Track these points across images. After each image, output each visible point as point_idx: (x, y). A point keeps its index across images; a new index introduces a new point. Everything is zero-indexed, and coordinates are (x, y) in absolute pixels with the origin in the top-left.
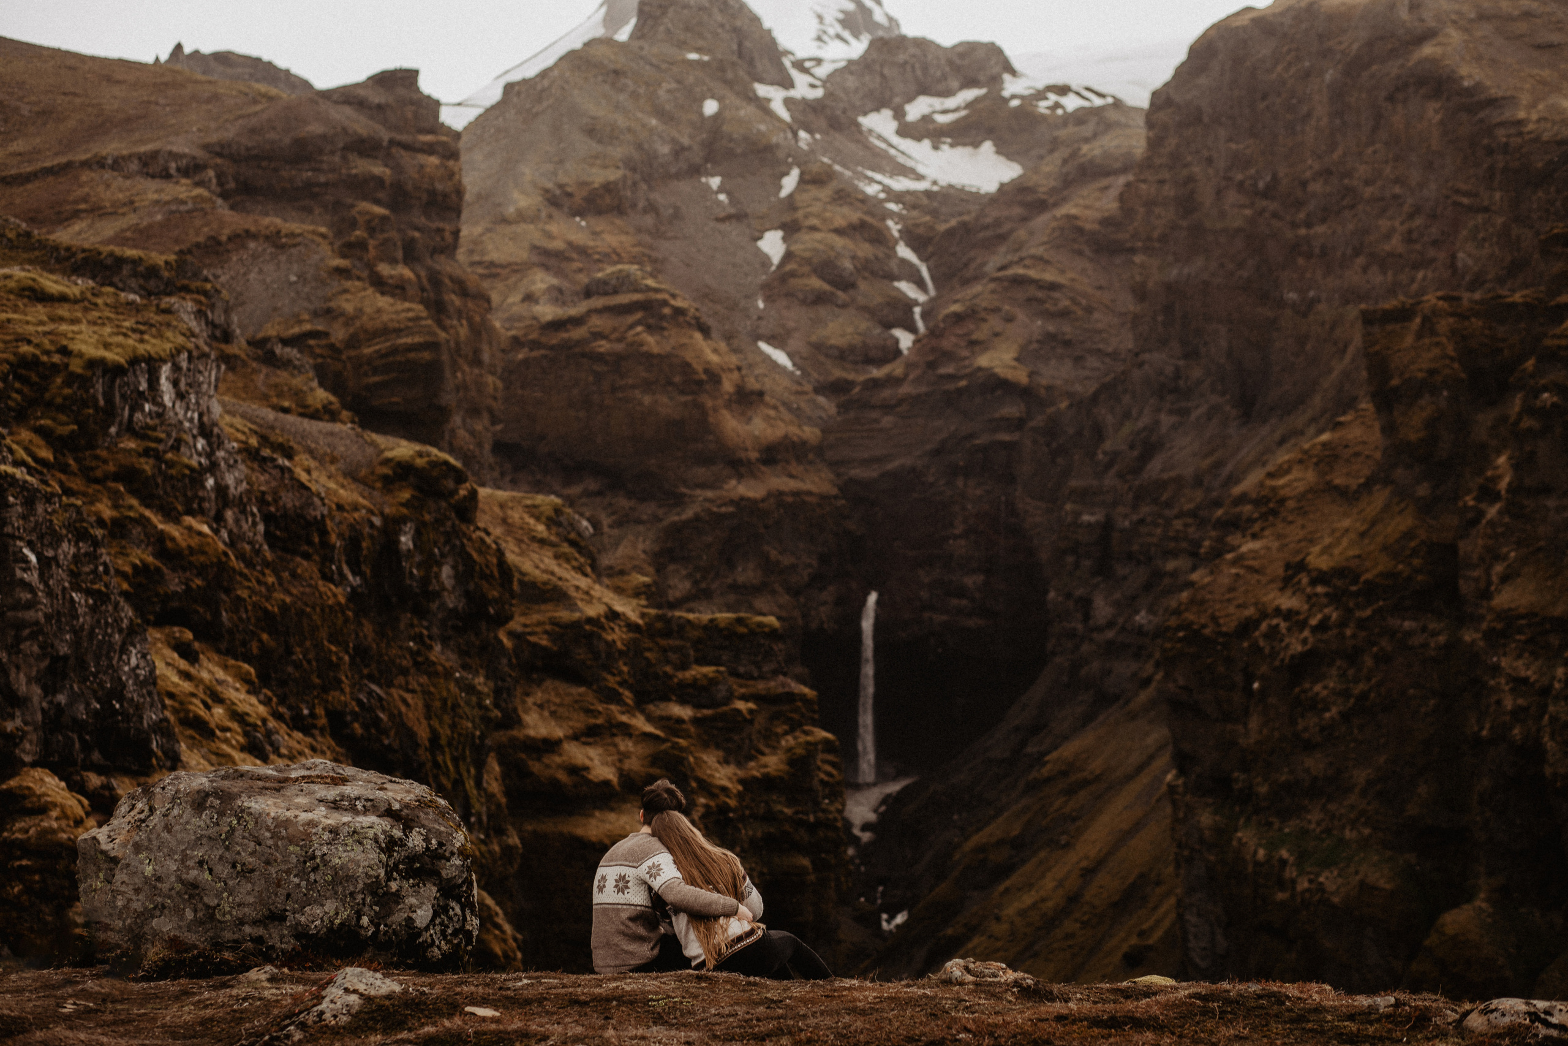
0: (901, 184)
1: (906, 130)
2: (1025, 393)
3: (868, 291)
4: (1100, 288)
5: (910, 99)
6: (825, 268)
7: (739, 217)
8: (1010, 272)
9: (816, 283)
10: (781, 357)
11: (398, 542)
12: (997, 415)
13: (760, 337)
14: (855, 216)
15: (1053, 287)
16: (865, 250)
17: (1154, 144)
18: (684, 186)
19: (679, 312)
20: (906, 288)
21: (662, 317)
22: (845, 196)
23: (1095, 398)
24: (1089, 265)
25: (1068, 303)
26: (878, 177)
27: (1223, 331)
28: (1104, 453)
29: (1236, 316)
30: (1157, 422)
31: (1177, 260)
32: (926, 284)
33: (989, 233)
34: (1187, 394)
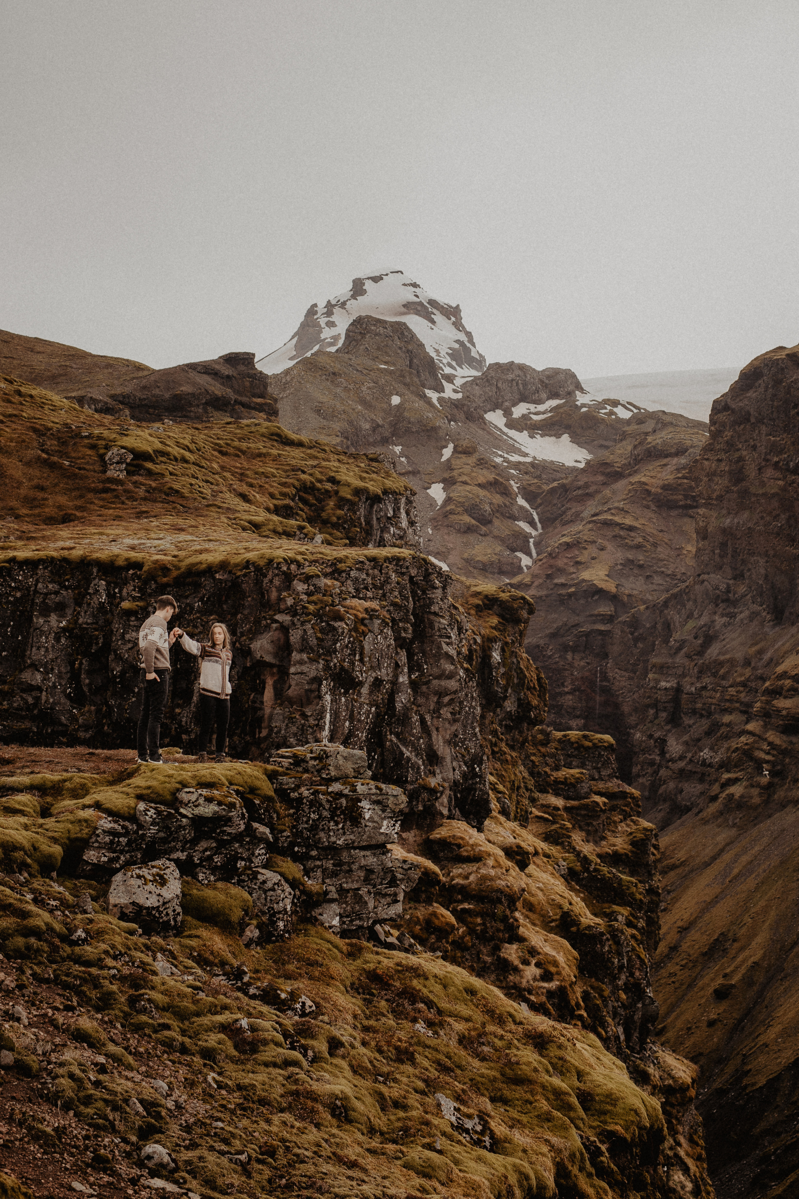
0: (515, 458)
1: (512, 424)
2: (614, 598)
3: (500, 526)
4: (661, 531)
5: (515, 404)
6: (472, 509)
7: (414, 473)
8: (600, 517)
9: (467, 519)
10: (444, 566)
12: (596, 612)
14: (491, 477)
15: (631, 528)
16: (498, 499)
17: (716, 436)
20: (525, 526)
22: (485, 463)
23: (666, 604)
24: (653, 516)
25: (641, 540)
26: (500, 453)
27: (762, 562)
28: (675, 640)
29: (771, 552)
30: (713, 621)
31: (729, 513)
32: (536, 523)
33: (580, 492)
34: (734, 603)
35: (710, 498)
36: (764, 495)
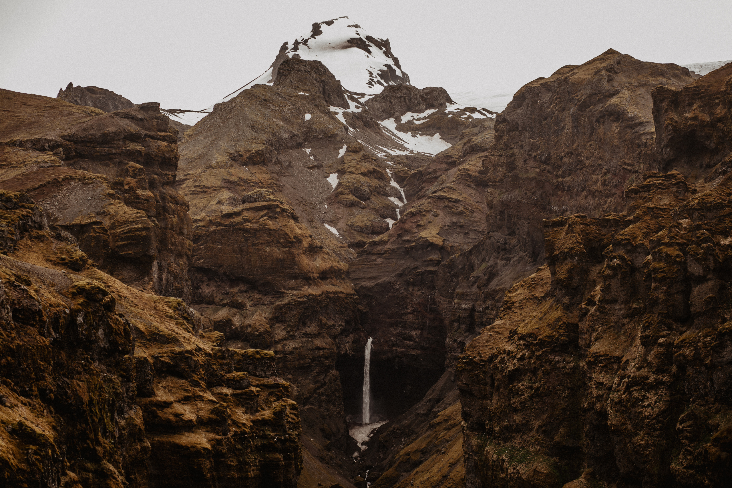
0: (395, 152)
1: (401, 128)
2: (441, 249)
3: (375, 201)
4: (477, 202)
5: (403, 114)
6: (356, 191)
7: (319, 167)
8: (437, 194)
9: (351, 197)
10: (334, 231)
11: (76, 320)
12: (428, 259)
13: (324, 222)
14: (371, 167)
15: (456, 201)
16: (375, 183)
17: (498, 139)
18: (294, 152)
19: (284, 210)
20: (394, 200)
21: (276, 213)
22: (366, 158)
23: (470, 252)
24: (473, 192)
25: (463, 209)
26: (385, 149)
27: (526, 223)
28: (473, 277)
29: (531, 217)
30: (496, 264)
31: (507, 191)
32: (403, 198)
33: (431, 176)
34: (510, 251)
35: (496, 182)
36: (527, 178)
